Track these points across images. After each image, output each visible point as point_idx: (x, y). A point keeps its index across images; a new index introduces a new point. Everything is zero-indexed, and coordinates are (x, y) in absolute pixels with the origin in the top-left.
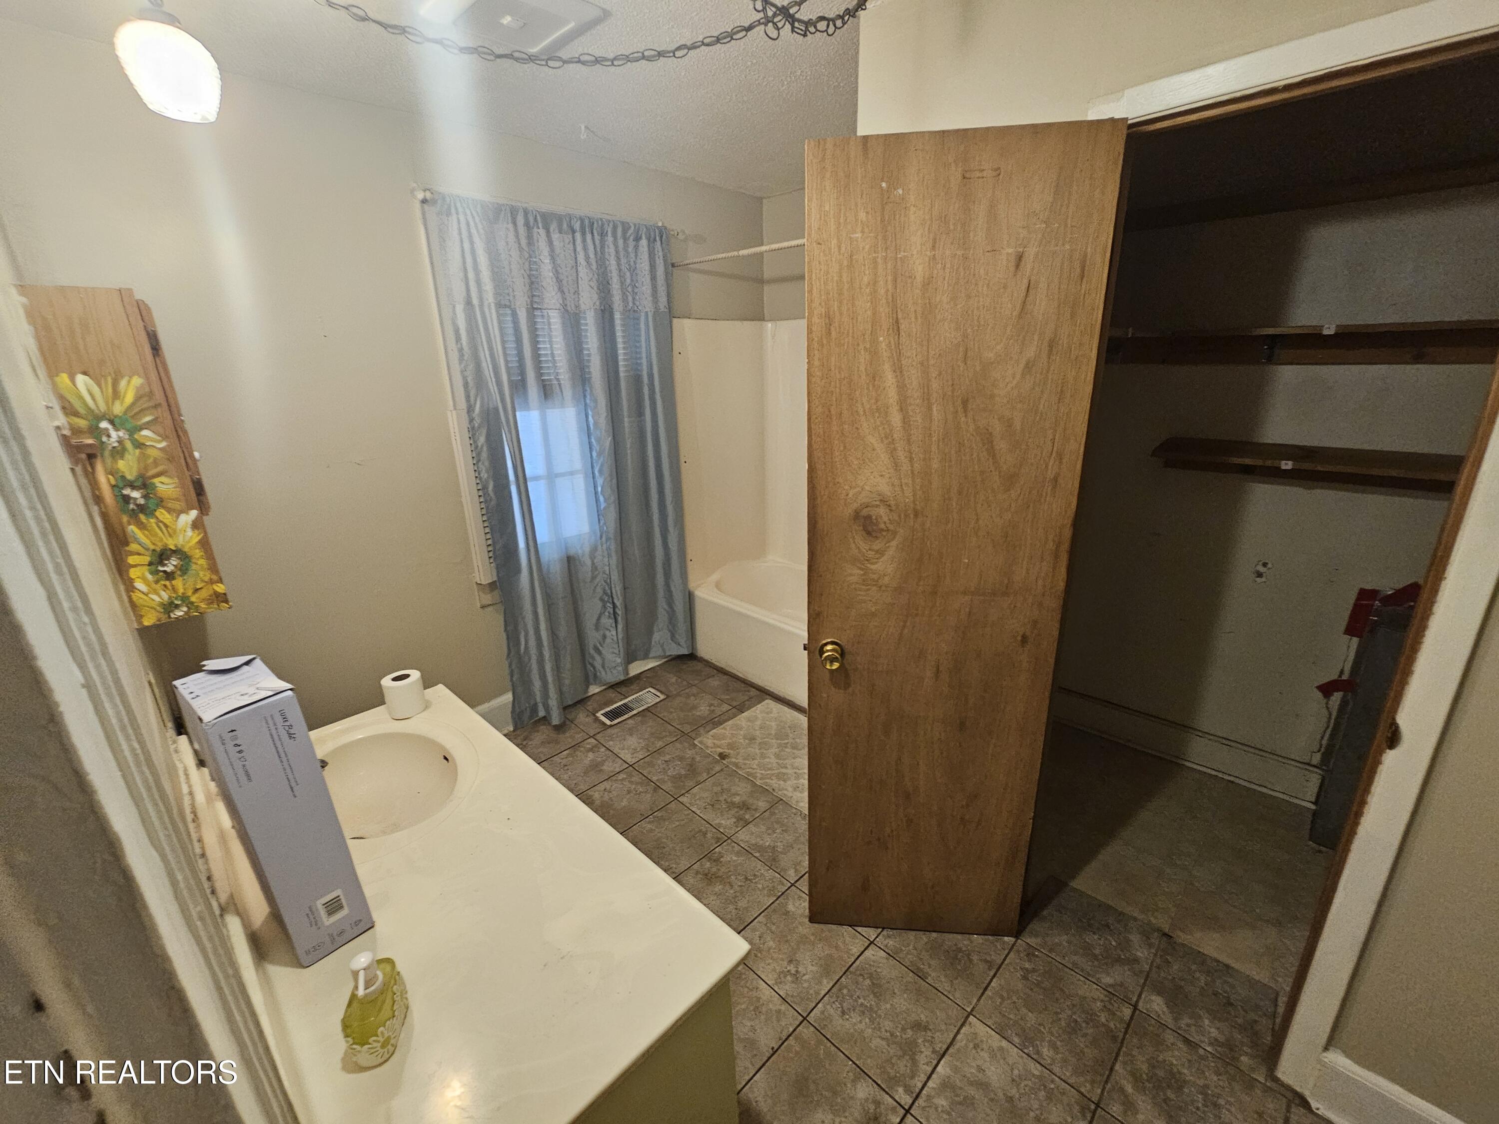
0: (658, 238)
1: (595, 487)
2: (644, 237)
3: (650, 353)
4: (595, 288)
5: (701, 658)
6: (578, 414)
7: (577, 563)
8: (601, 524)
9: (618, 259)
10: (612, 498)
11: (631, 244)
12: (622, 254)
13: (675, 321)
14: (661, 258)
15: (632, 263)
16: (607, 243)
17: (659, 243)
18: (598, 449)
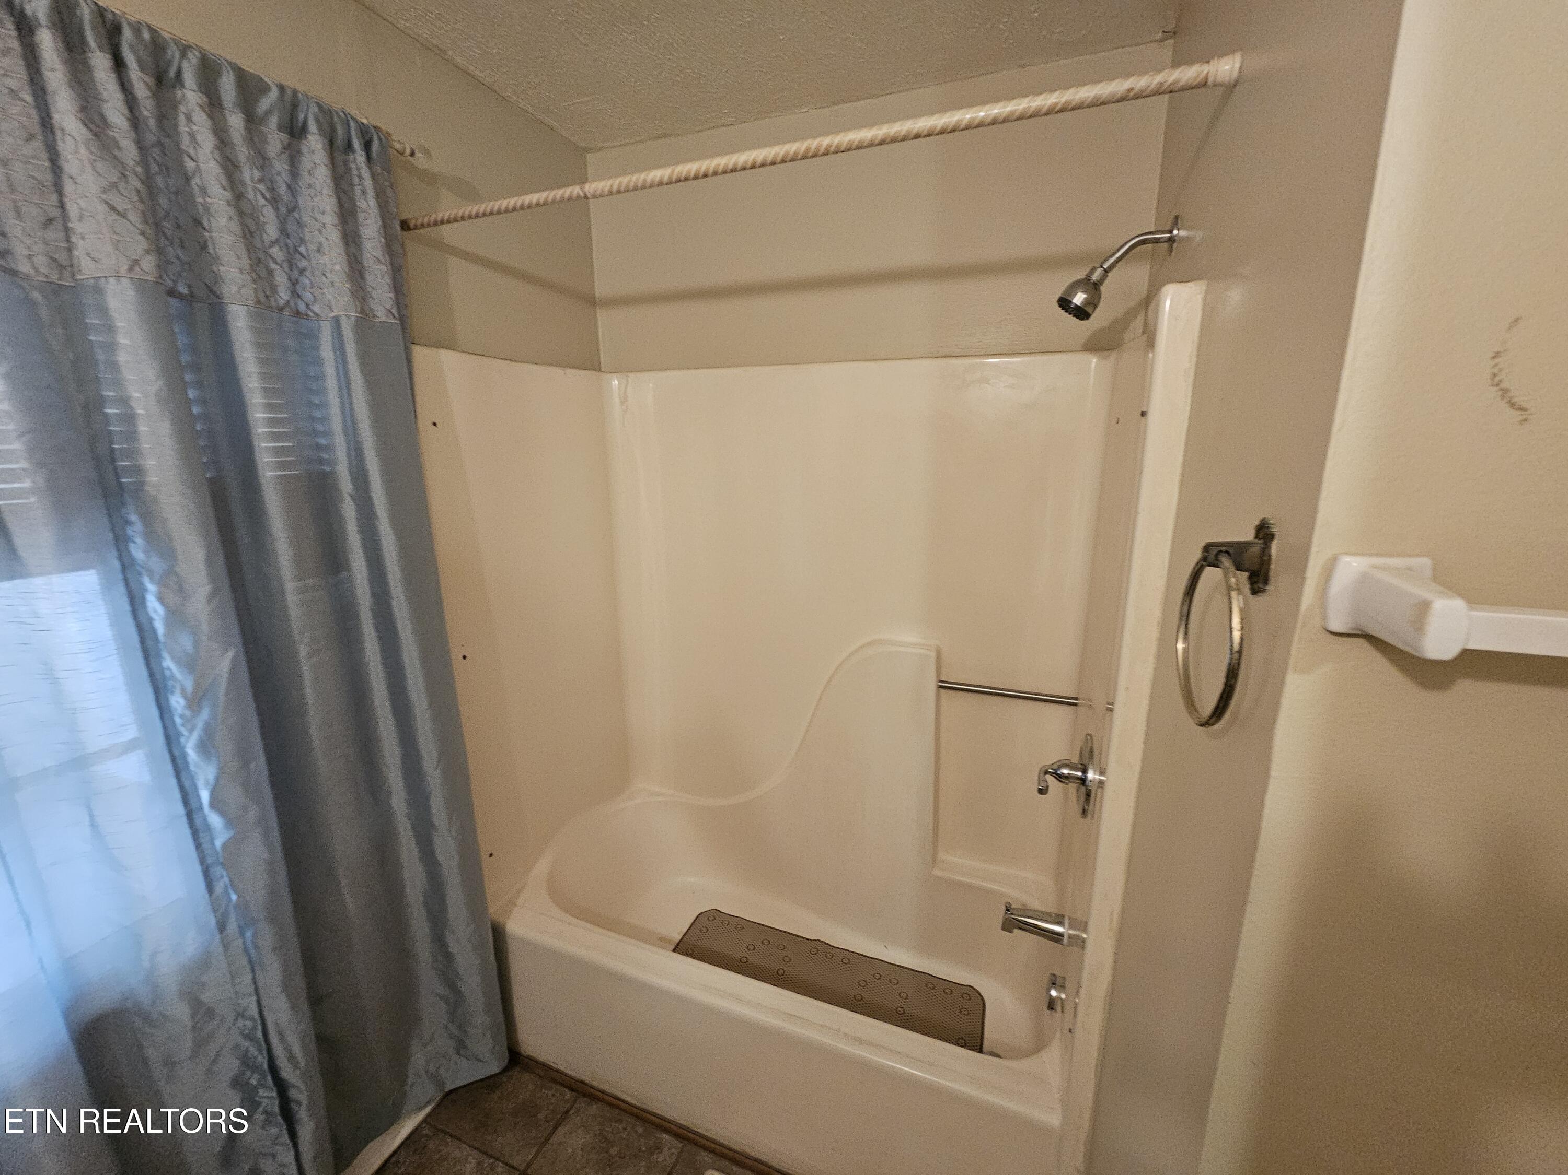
0: (357, 144)
1: (187, 797)
2: (312, 127)
3: (354, 422)
4: (134, 217)
5: (530, 1058)
6: (107, 587)
7: (138, 1022)
8: (219, 889)
9: (230, 167)
10: (253, 813)
11: (275, 141)
12: (242, 152)
13: (420, 354)
14: (371, 193)
15: (282, 189)
16: (182, 108)
17: (360, 157)
18: (189, 685)
